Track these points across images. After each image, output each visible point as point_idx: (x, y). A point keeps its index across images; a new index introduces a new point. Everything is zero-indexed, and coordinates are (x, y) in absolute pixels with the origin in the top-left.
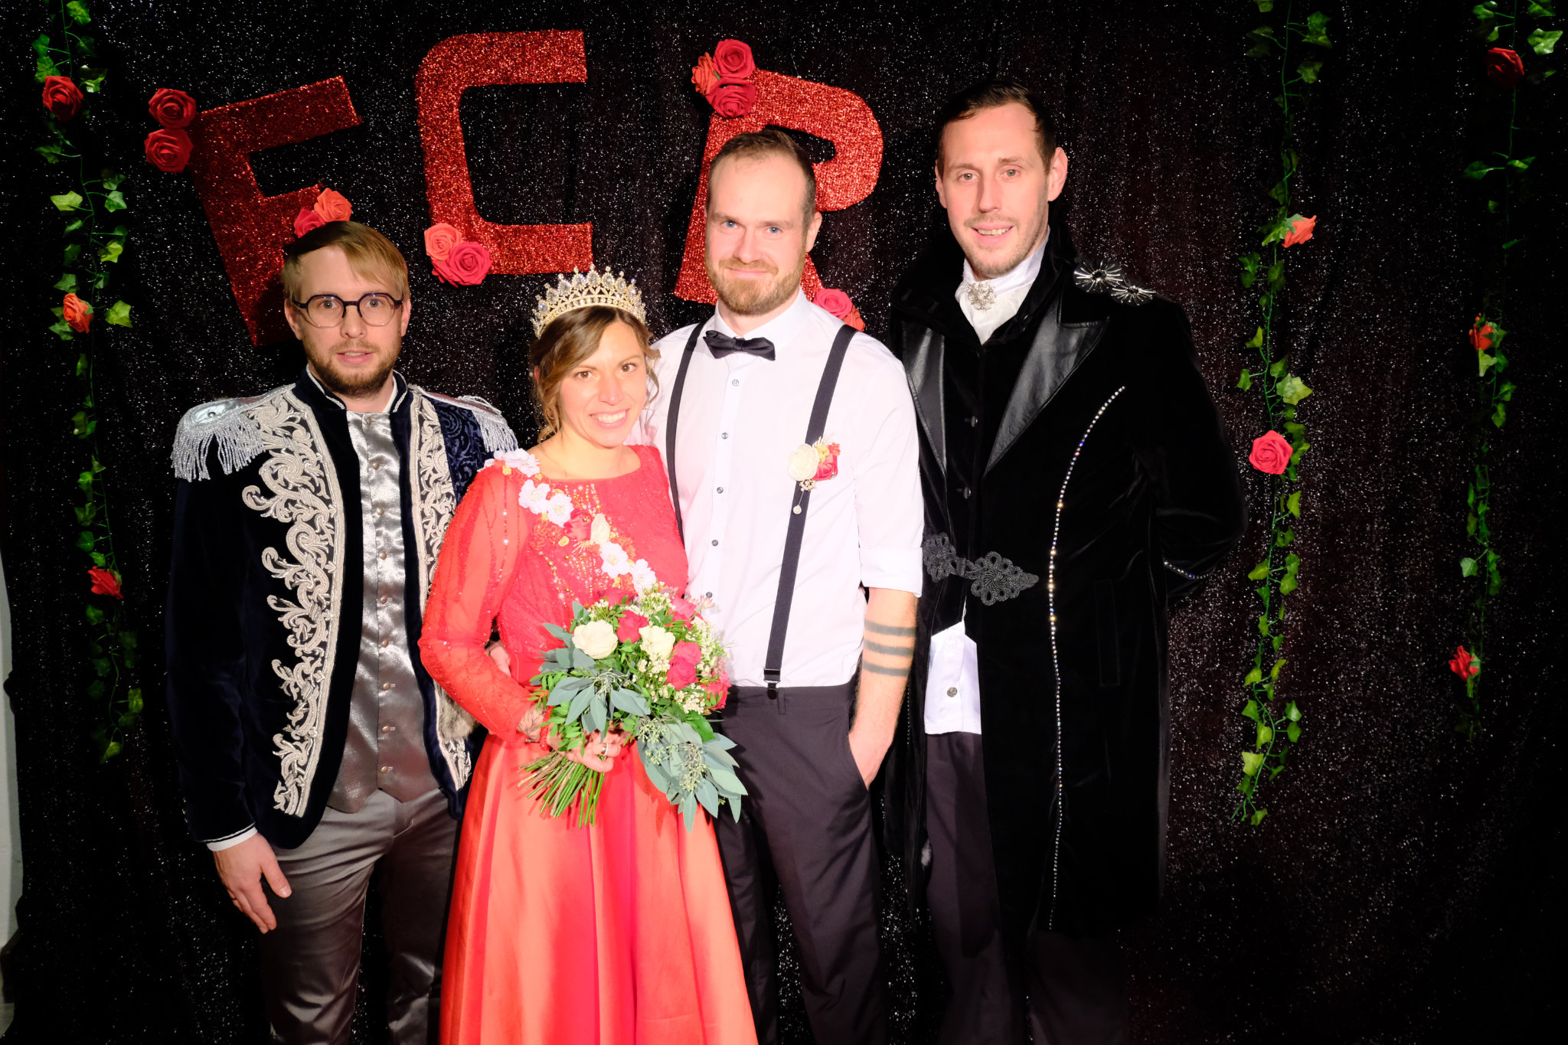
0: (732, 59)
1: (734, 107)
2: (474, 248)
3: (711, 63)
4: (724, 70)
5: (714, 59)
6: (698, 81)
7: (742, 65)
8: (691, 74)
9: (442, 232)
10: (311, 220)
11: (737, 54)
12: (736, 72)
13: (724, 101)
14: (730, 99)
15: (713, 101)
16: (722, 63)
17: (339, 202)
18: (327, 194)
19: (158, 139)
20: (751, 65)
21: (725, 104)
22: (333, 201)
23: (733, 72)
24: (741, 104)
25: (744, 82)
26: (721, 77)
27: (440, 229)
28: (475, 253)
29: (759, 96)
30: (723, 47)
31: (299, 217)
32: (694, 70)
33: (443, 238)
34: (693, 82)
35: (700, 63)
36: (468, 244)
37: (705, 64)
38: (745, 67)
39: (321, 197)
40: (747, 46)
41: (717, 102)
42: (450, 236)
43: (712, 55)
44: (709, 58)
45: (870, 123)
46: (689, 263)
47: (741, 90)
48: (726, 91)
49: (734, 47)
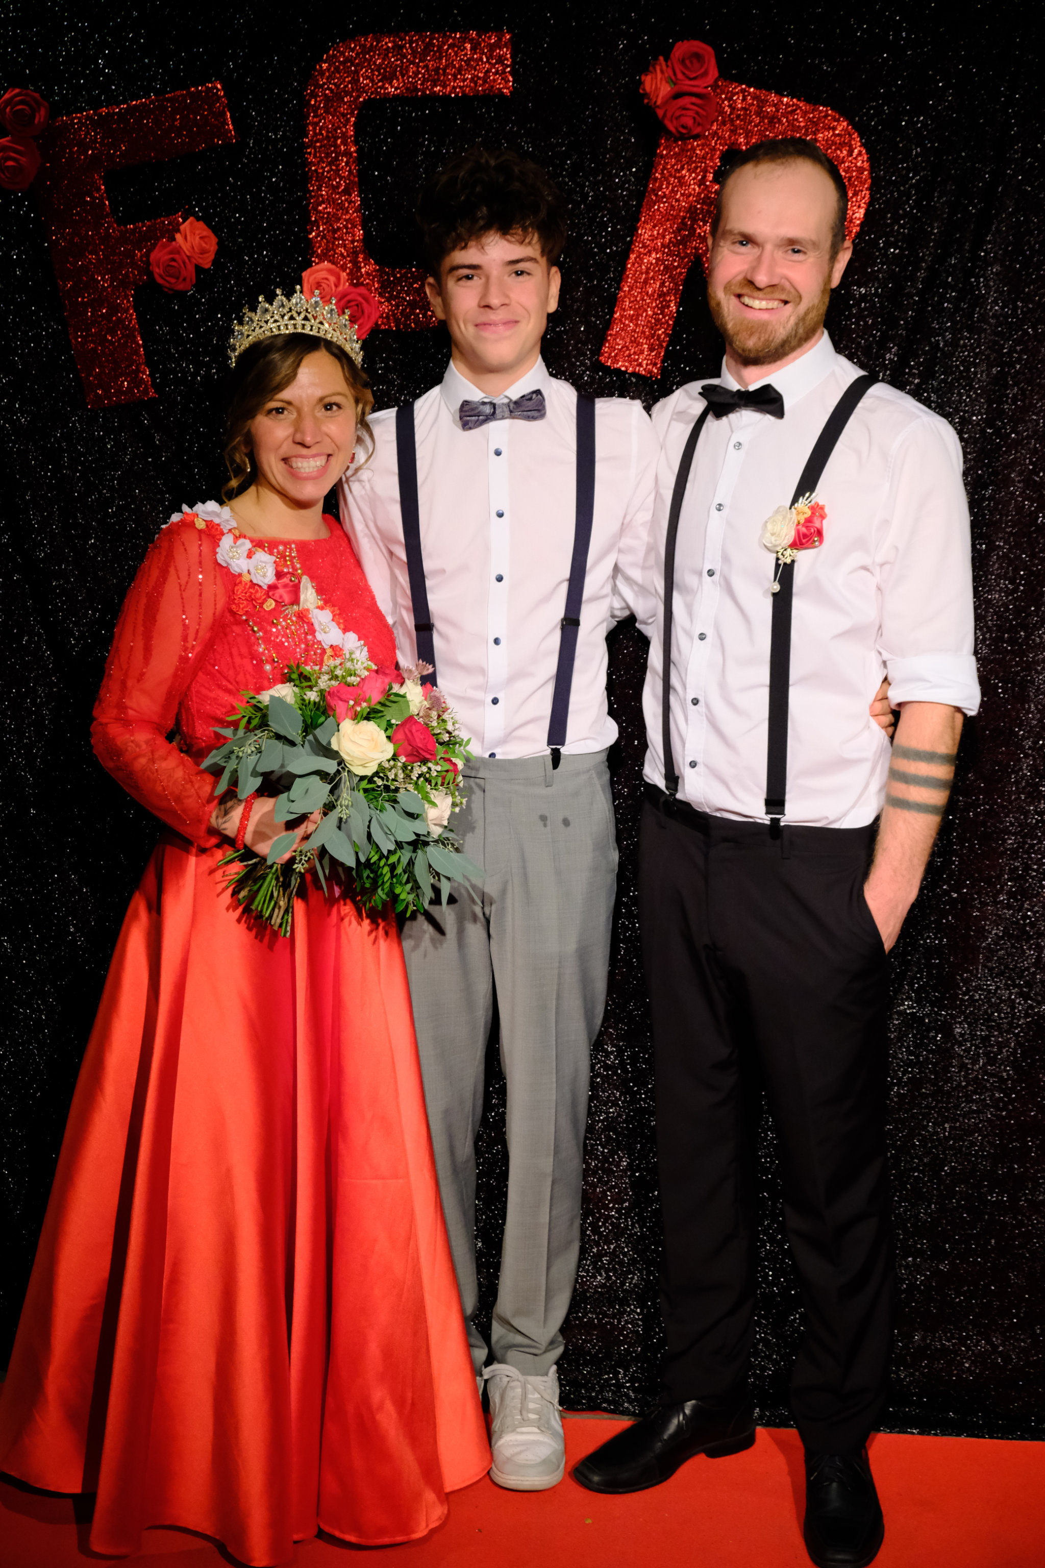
0: (691, 63)
1: (689, 122)
2: (360, 295)
3: (664, 67)
4: (680, 76)
5: (669, 64)
6: (648, 89)
7: (702, 70)
8: (640, 83)
9: (324, 274)
10: (171, 253)
11: (698, 57)
12: (695, 78)
13: (678, 113)
14: (684, 112)
15: (665, 115)
16: (678, 68)
17: (205, 233)
18: (191, 223)
19: (3, 149)
20: (714, 73)
21: (678, 118)
22: (197, 232)
23: (691, 79)
24: (698, 119)
25: (704, 91)
26: (675, 84)
27: (322, 270)
28: (360, 299)
29: (722, 112)
30: (681, 49)
31: (156, 250)
32: (643, 78)
33: (325, 281)
34: (641, 91)
35: (651, 69)
36: (352, 289)
37: (658, 68)
38: (705, 74)
39: (186, 226)
40: (709, 49)
41: (669, 115)
42: (332, 279)
43: (666, 60)
44: (664, 64)
45: (856, 151)
46: (621, 321)
47: (701, 101)
48: (681, 102)
49: (695, 49)
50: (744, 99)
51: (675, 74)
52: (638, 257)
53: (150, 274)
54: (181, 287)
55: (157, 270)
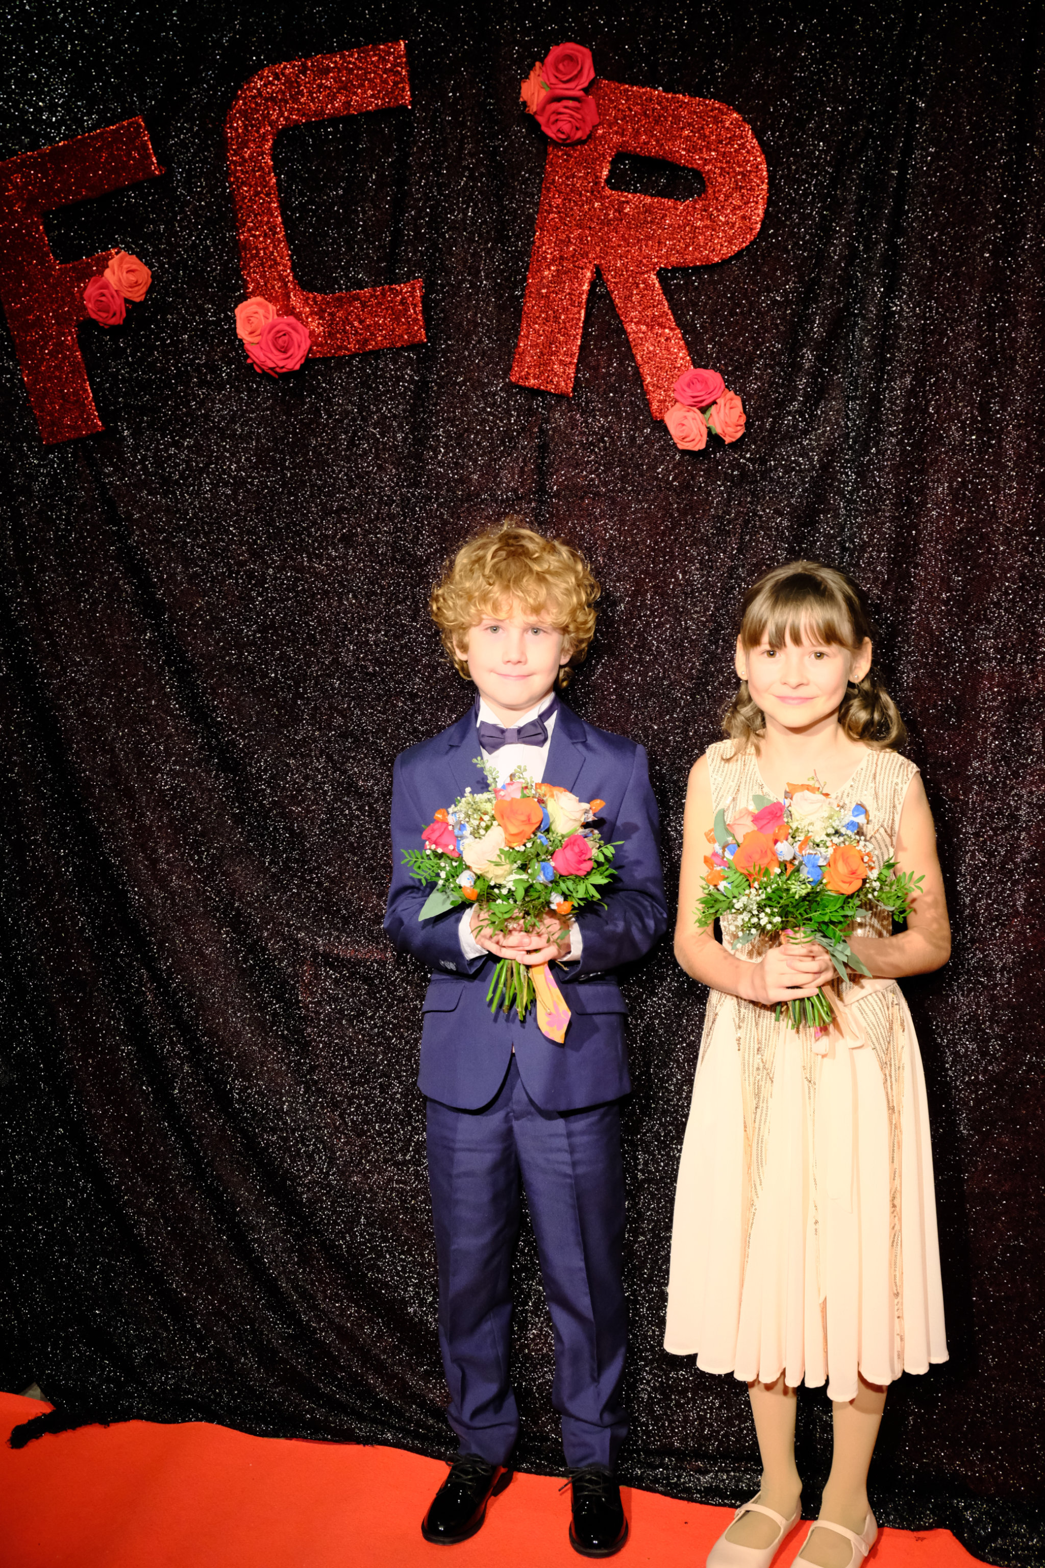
0: (566, 66)
1: (566, 127)
2: (290, 325)
3: (541, 74)
4: (553, 80)
5: (544, 69)
6: (526, 97)
7: (575, 72)
8: (520, 91)
10: (101, 288)
11: (570, 58)
12: (568, 82)
13: (553, 118)
14: (561, 117)
15: (543, 122)
16: (553, 73)
17: (134, 267)
18: (122, 259)
20: (589, 73)
21: (555, 123)
22: (125, 266)
23: (565, 82)
25: (579, 93)
26: (550, 88)
27: (253, 305)
28: (290, 329)
30: (556, 51)
31: (90, 286)
32: (522, 86)
33: (256, 315)
34: (523, 100)
35: (529, 75)
36: (282, 320)
37: (532, 73)
38: (582, 75)
39: (115, 261)
40: (587, 51)
41: (546, 121)
42: (263, 312)
43: (542, 65)
44: (539, 68)
45: (749, 145)
46: (528, 337)
47: (577, 104)
48: (555, 106)
49: (568, 52)
50: (627, 99)
51: (550, 79)
52: (538, 270)
53: (85, 310)
54: (113, 321)
55: (90, 306)
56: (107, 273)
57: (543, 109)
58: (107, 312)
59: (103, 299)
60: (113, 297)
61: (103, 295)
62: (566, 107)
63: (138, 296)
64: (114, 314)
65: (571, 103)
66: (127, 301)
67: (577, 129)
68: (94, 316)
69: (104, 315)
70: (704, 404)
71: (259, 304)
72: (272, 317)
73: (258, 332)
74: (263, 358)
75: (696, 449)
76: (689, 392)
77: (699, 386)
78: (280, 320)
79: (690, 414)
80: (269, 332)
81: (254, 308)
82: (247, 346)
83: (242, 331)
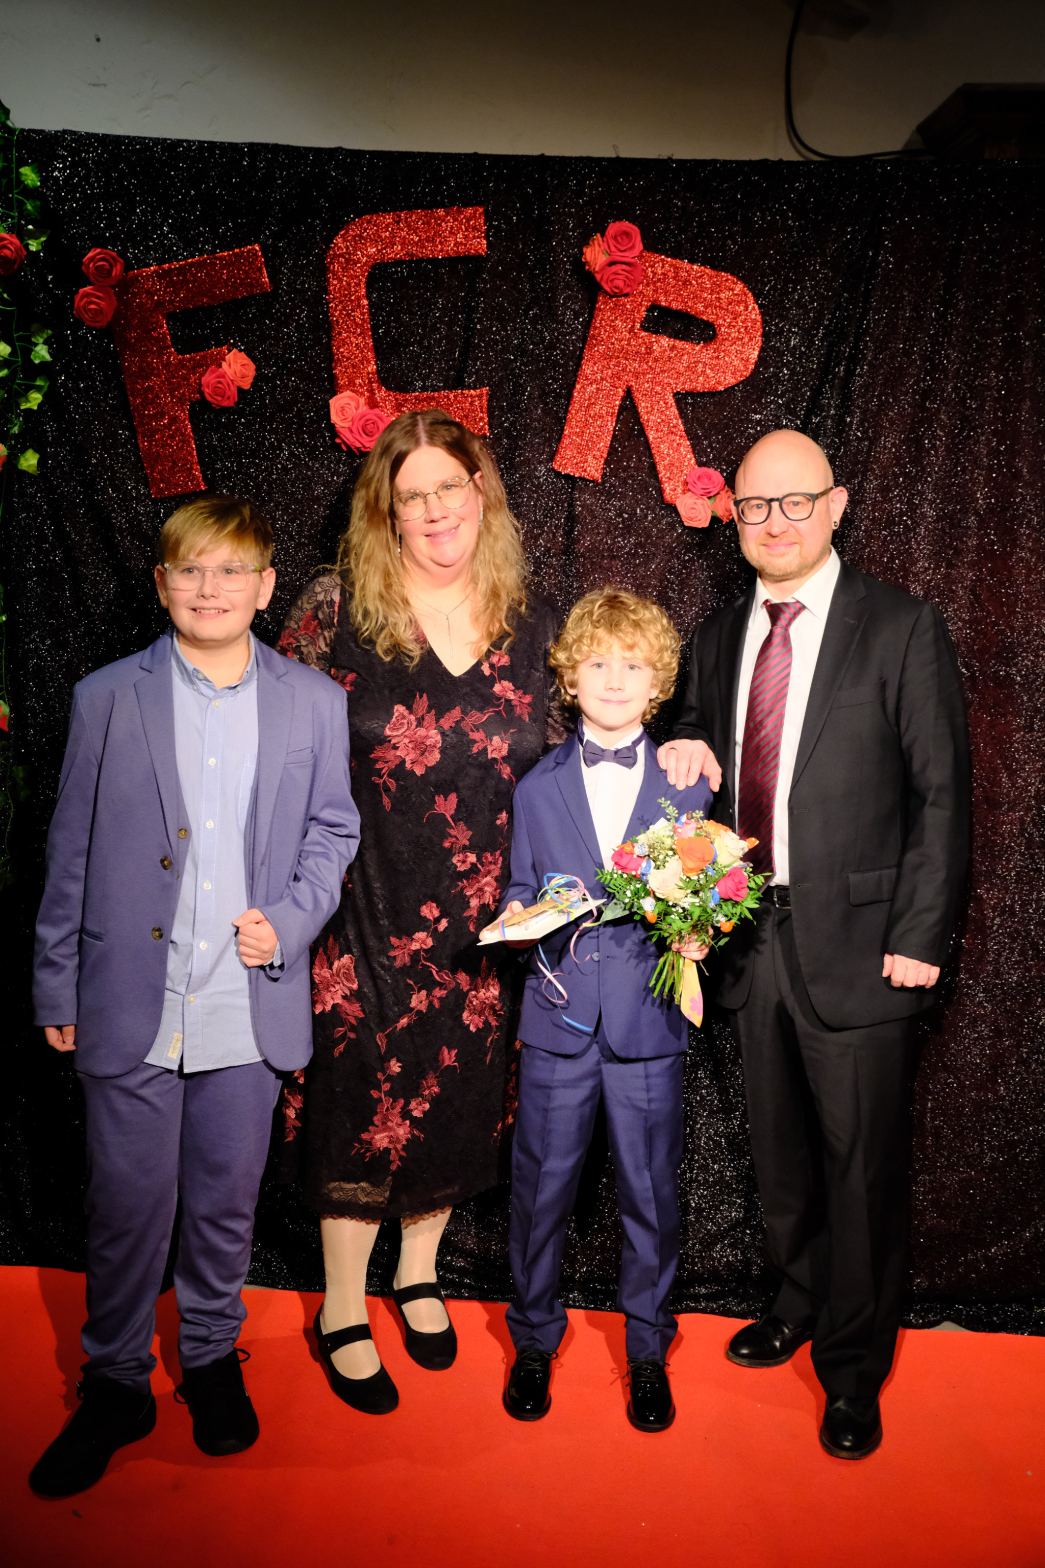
0: (622, 238)
1: (621, 284)
2: (375, 415)
3: (601, 242)
4: (613, 249)
5: (605, 239)
6: (588, 259)
7: (630, 245)
8: (582, 253)
10: (218, 377)
11: (627, 234)
12: (625, 251)
13: (612, 277)
14: (616, 276)
15: (602, 278)
16: (612, 242)
17: (245, 362)
18: (234, 354)
19: (87, 295)
20: (639, 246)
21: (612, 281)
22: (240, 361)
23: (621, 251)
24: (627, 282)
25: (633, 260)
26: (610, 255)
27: (345, 397)
28: (376, 419)
29: (646, 277)
30: (613, 228)
31: (207, 375)
32: (585, 250)
33: (347, 406)
34: (584, 260)
35: (591, 243)
37: (596, 242)
38: (633, 247)
39: (230, 357)
40: (636, 228)
41: (605, 278)
42: (353, 404)
43: (602, 236)
44: (600, 239)
45: (750, 307)
46: (569, 437)
47: (628, 268)
48: (614, 268)
49: (624, 228)
50: (663, 267)
51: (609, 247)
52: (583, 387)
53: (202, 393)
54: (226, 403)
55: (207, 390)
56: (224, 364)
57: (603, 269)
58: (223, 397)
59: (219, 385)
60: (228, 385)
61: (220, 383)
62: (623, 270)
63: (246, 385)
64: (229, 398)
65: (624, 267)
66: (240, 389)
67: (628, 286)
68: (209, 399)
69: (219, 399)
70: (712, 494)
71: (350, 397)
72: (364, 408)
73: (350, 419)
74: (352, 440)
75: (700, 527)
76: (700, 485)
77: (706, 481)
78: (370, 411)
79: (700, 501)
80: (360, 419)
81: (347, 400)
82: (341, 430)
83: (334, 418)
